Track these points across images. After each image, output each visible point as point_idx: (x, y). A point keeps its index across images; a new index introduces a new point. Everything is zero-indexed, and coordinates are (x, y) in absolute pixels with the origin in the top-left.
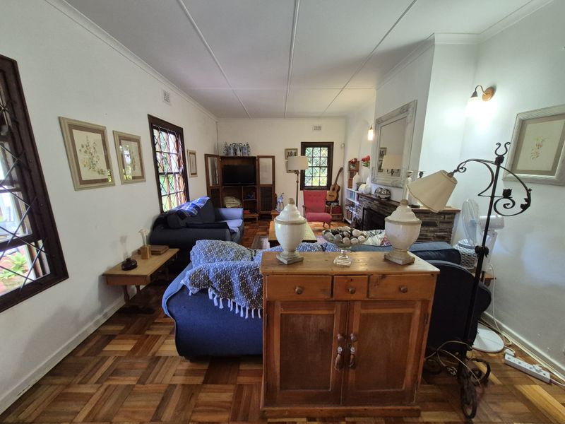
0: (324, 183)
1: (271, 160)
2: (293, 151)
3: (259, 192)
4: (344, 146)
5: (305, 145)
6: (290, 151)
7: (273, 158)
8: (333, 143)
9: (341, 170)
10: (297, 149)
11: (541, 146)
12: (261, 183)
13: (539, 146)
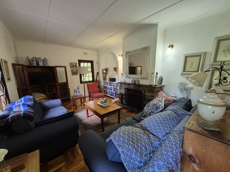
0: (91, 80)
1: (64, 68)
2: (75, 64)
3: (58, 88)
4: (98, 63)
5: (80, 61)
6: (73, 64)
7: (65, 67)
8: (93, 61)
9: (98, 73)
10: (76, 63)
11: (193, 64)
12: (59, 82)
13: (192, 64)
